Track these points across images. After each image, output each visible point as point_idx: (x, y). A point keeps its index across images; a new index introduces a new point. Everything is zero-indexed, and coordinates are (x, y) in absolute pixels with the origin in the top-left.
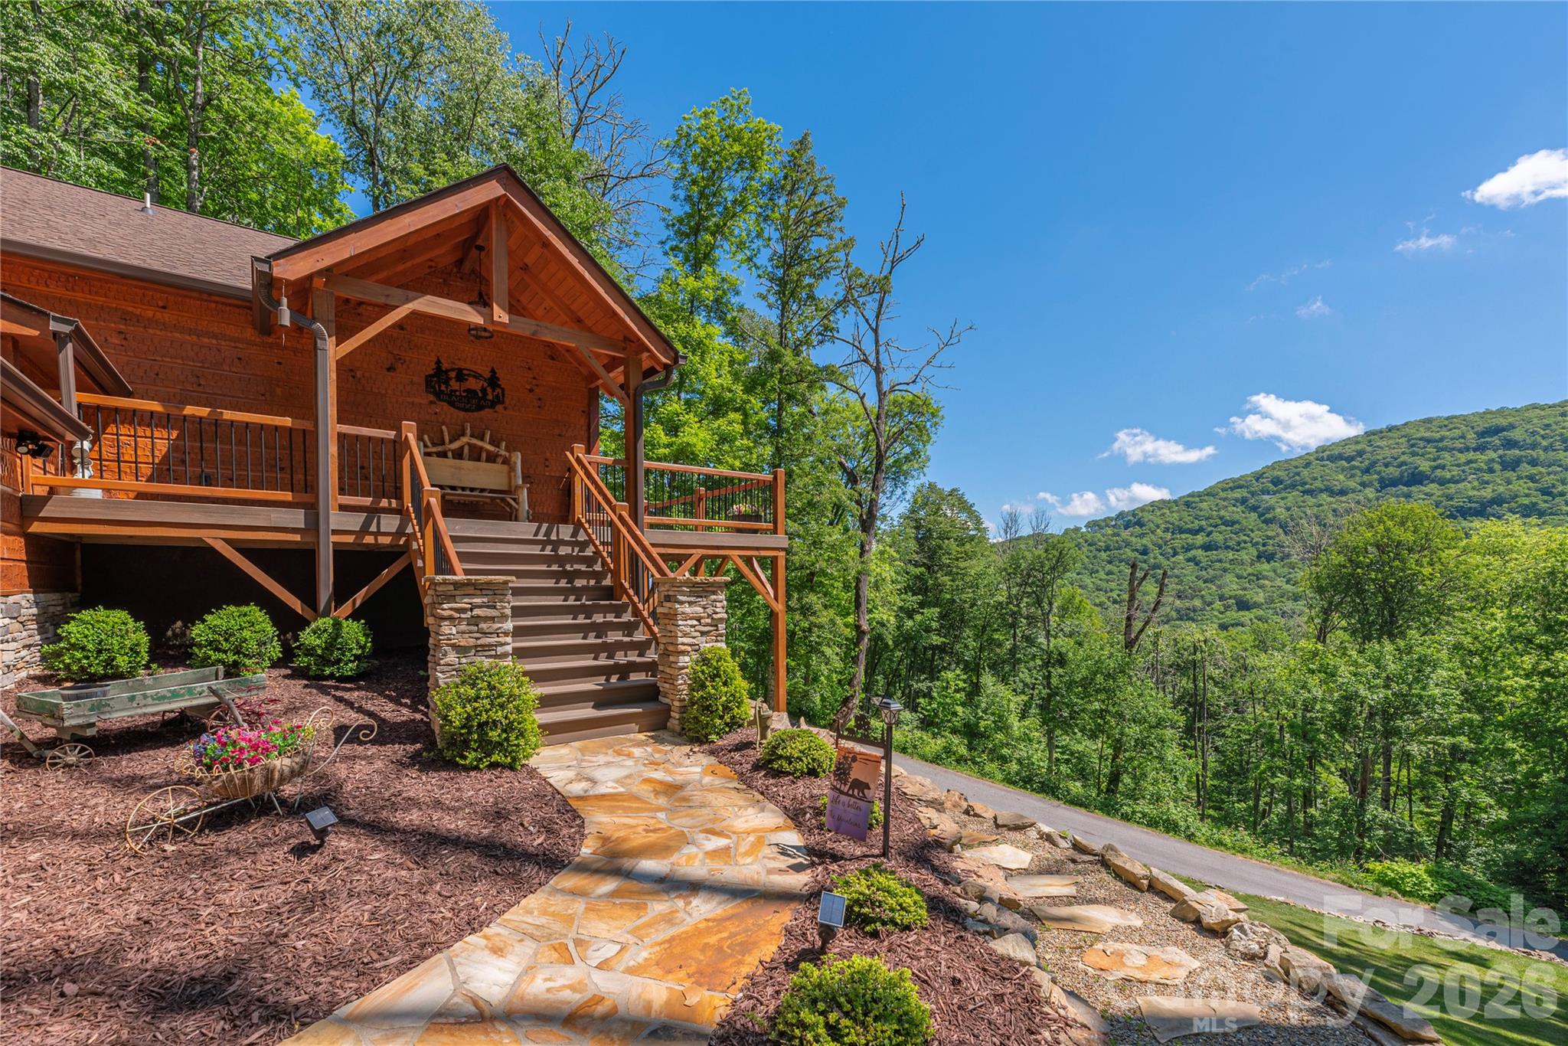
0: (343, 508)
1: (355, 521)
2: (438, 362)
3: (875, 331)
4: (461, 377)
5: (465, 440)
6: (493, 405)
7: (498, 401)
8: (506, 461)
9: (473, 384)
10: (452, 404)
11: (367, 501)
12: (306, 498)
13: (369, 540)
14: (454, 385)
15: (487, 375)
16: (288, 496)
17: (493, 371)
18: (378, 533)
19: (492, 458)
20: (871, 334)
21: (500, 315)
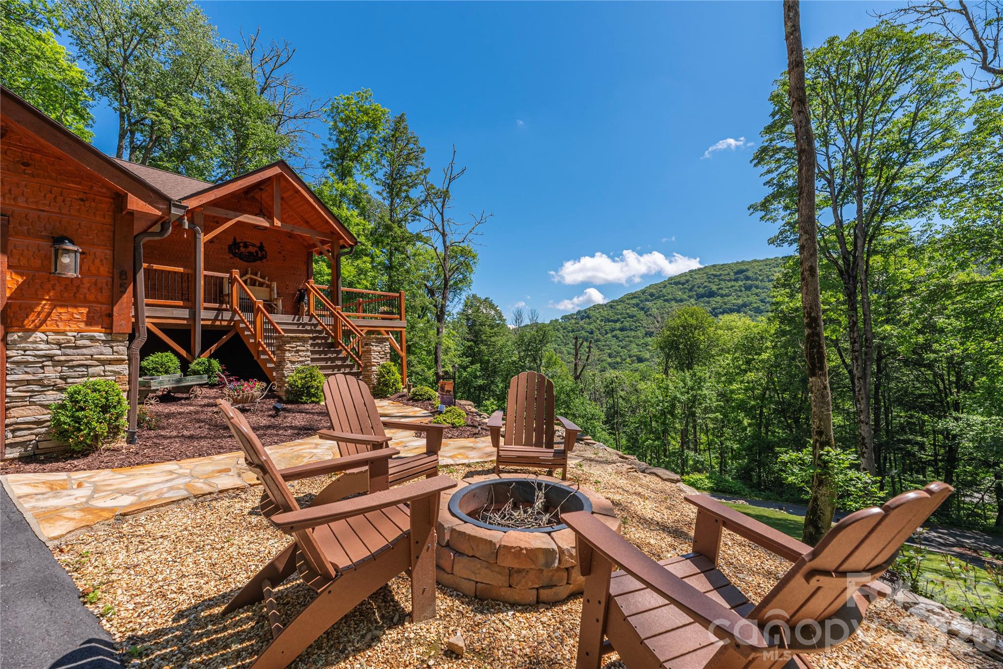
0: (205, 309)
1: (212, 315)
2: (235, 239)
3: (442, 214)
4: (246, 245)
5: (248, 276)
6: (261, 259)
7: (264, 257)
8: (269, 286)
9: (251, 249)
10: (241, 259)
11: (217, 305)
12: (189, 304)
13: (218, 323)
14: (242, 249)
15: (258, 245)
16: (181, 303)
17: (261, 243)
18: (222, 320)
19: (261, 285)
20: (440, 216)
21: (277, 223)
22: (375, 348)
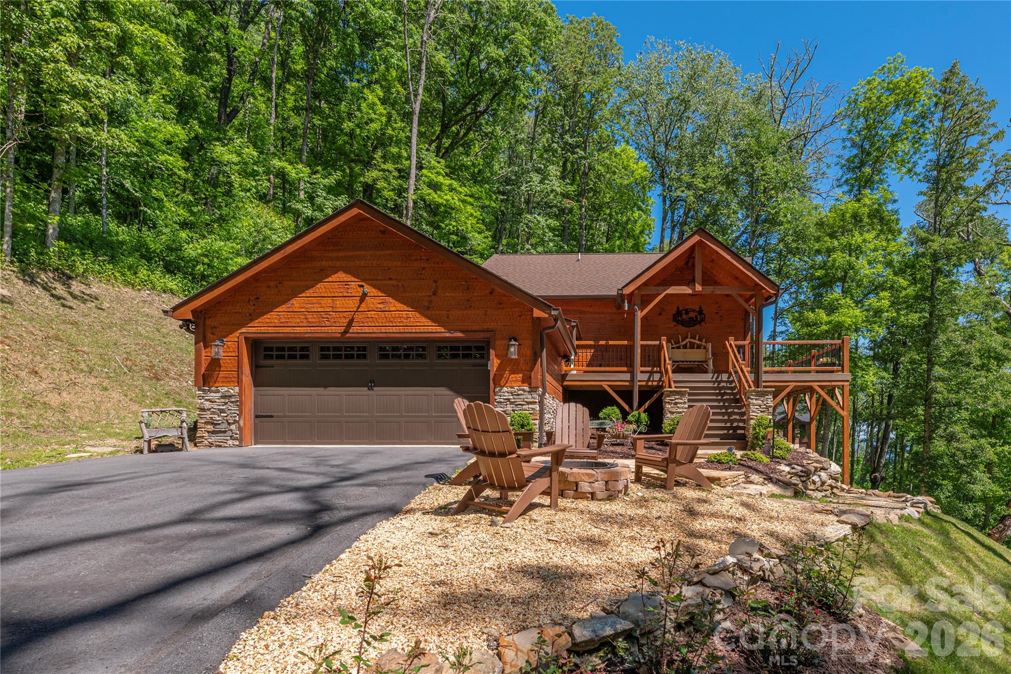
0: (642, 372)
1: (645, 377)
2: (678, 308)
4: (687, 312)
5: (687, 340)
6: (700, 323)
7: (703, 320)
8: (705, 348)
9: (692, 315)
10: (683, 325)
11: (649, 369)
12: (631, 369)
13: (650, 383)
14: (684, 316)
15: (698, 309)
16: (625, 369)
17: (700, 307)
18: (653, 381)
19: (699, 347)
21: (699, 288)
22: (754, 401)
